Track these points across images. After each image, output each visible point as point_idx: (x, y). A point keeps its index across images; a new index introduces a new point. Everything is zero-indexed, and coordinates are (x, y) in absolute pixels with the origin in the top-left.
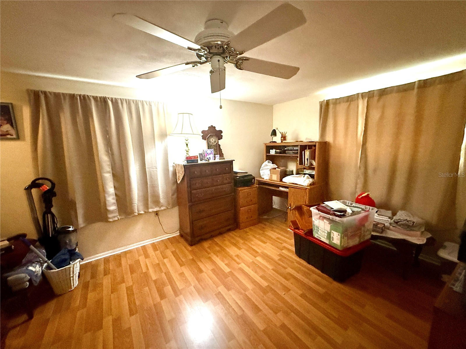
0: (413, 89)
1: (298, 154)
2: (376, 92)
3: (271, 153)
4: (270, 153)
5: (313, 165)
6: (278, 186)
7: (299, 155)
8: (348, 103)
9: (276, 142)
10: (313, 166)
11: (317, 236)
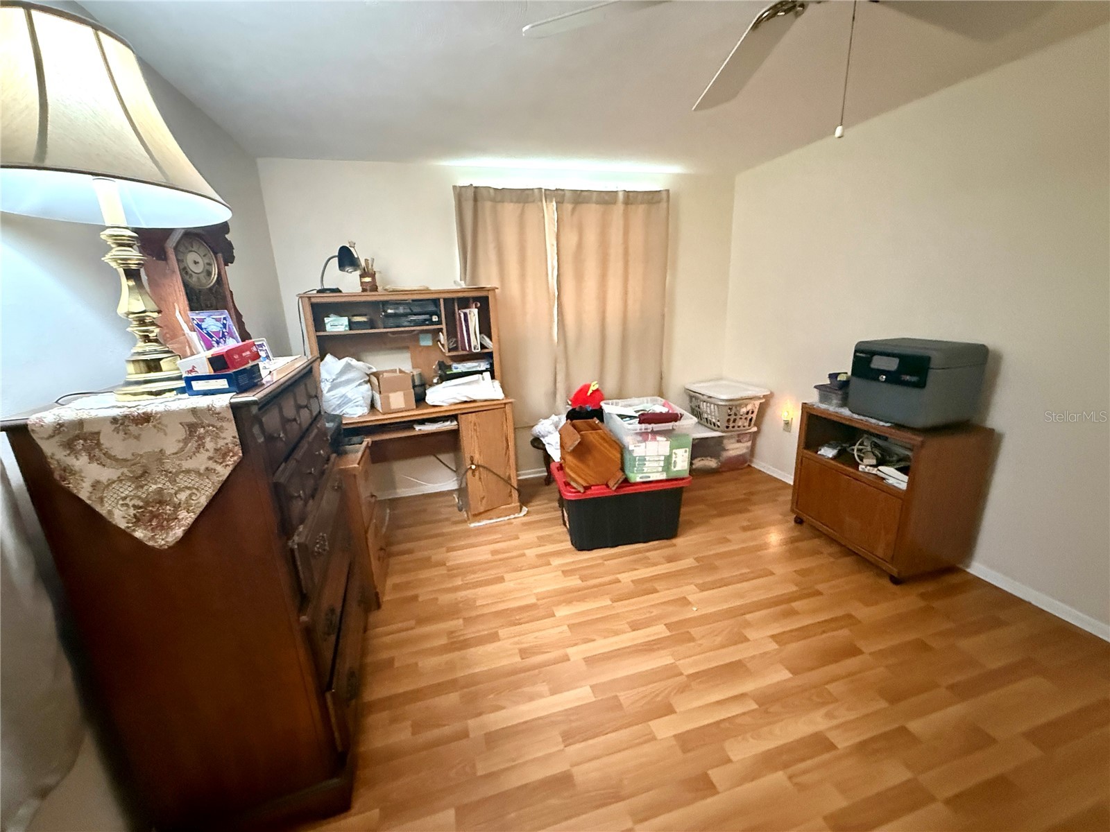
0: (614, 202)
1: (441, 324)
2: (568, 195)
3: (328, 328)
4: (325, 330)
5: (487, 348)
6: (409, 425)
7: (444, 326)
8: (521, 205)
9: (338, 291)
10: (486, 351)
11: (641, 478)
